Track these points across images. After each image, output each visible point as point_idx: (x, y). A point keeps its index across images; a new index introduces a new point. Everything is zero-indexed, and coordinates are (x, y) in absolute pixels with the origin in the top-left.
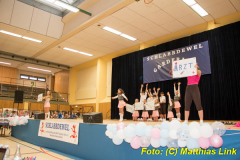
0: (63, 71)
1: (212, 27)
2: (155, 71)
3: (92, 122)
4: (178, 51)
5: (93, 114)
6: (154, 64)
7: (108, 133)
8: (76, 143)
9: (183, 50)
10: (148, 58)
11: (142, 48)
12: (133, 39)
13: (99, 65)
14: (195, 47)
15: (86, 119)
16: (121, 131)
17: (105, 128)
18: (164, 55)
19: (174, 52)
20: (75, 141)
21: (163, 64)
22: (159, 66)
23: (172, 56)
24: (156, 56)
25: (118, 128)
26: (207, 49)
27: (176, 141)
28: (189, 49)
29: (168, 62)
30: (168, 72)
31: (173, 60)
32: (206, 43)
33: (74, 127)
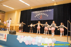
0: (2, 13)
2: (35, 17)
3: (12, 34)
4: (44, 11)
6: (35, 14)
7: (17, 39)
8: (6, 41)
9: (45, 11)
10: (33, 12)
12: (29, 5)
13: (16, 13)
14: (49, 10)
15: (10, 33)
16: (22, 38)
18: (39, 12)
19: (42, 11)
20: (5, 40)
21: (38, 15)
22: (37, 15)
24: (36, 12)
25: (21, 37)
26: (53, 12)
27: (40, 43)
28: (47, 11)
29: (40, 14)
30: (39, 18)
31: (41, 14)
32: (53, 9)
33: (5, 35)
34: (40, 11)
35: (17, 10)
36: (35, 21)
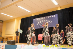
1: (59, 9)
3: (11, 44)
4: (46, 17)
5: (12, 41)
6: (37, 22)
9: (48, 17)
10: (35, 20)
11: (33, 15)
12: (30, 12)
14: (53, 16)
17: (16, 47)
19: (45, 18)
21: (41, 22)
22: (39, 23)
23: (44, 19)
24: (38, 19)
25: (21, 47)
26: (57, 17)
28: (50, 17)
29: (42, 21)
30: (42, 25)
31: (44, 21)
32: (57, 15)
33: (3, 46)
34: (43, 18)
35: (16, 18)
36: (38, 29)
